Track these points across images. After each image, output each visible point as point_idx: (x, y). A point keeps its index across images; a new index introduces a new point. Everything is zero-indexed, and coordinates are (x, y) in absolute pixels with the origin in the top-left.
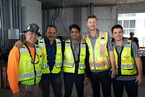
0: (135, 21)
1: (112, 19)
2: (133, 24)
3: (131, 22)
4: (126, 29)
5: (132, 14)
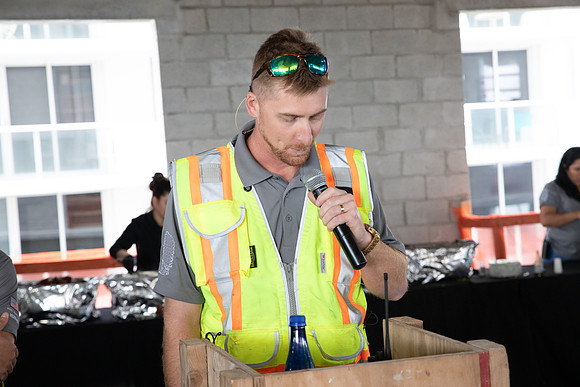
0: (85, 71)
2: (77, 96)
3: (65, 79)
4: (35, 130)
5: (64, 27)
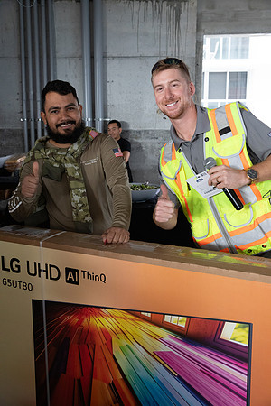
4: (219, 101)
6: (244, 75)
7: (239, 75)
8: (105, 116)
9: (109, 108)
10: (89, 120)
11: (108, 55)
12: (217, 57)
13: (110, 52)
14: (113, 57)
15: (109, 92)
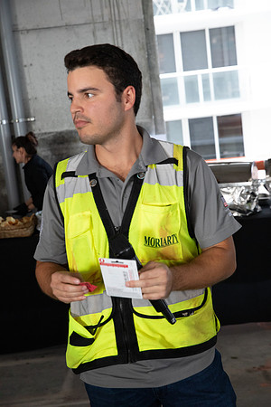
1: (123, 17)
6: (231, 30)
7: (224, 31)
8: (26, 114)
9: (31, 103)
10: (4, 122)
11: (20, 27)
12: (188, 8)
13: (22, 23)
14: (28, 31)
15: (28, 81)
